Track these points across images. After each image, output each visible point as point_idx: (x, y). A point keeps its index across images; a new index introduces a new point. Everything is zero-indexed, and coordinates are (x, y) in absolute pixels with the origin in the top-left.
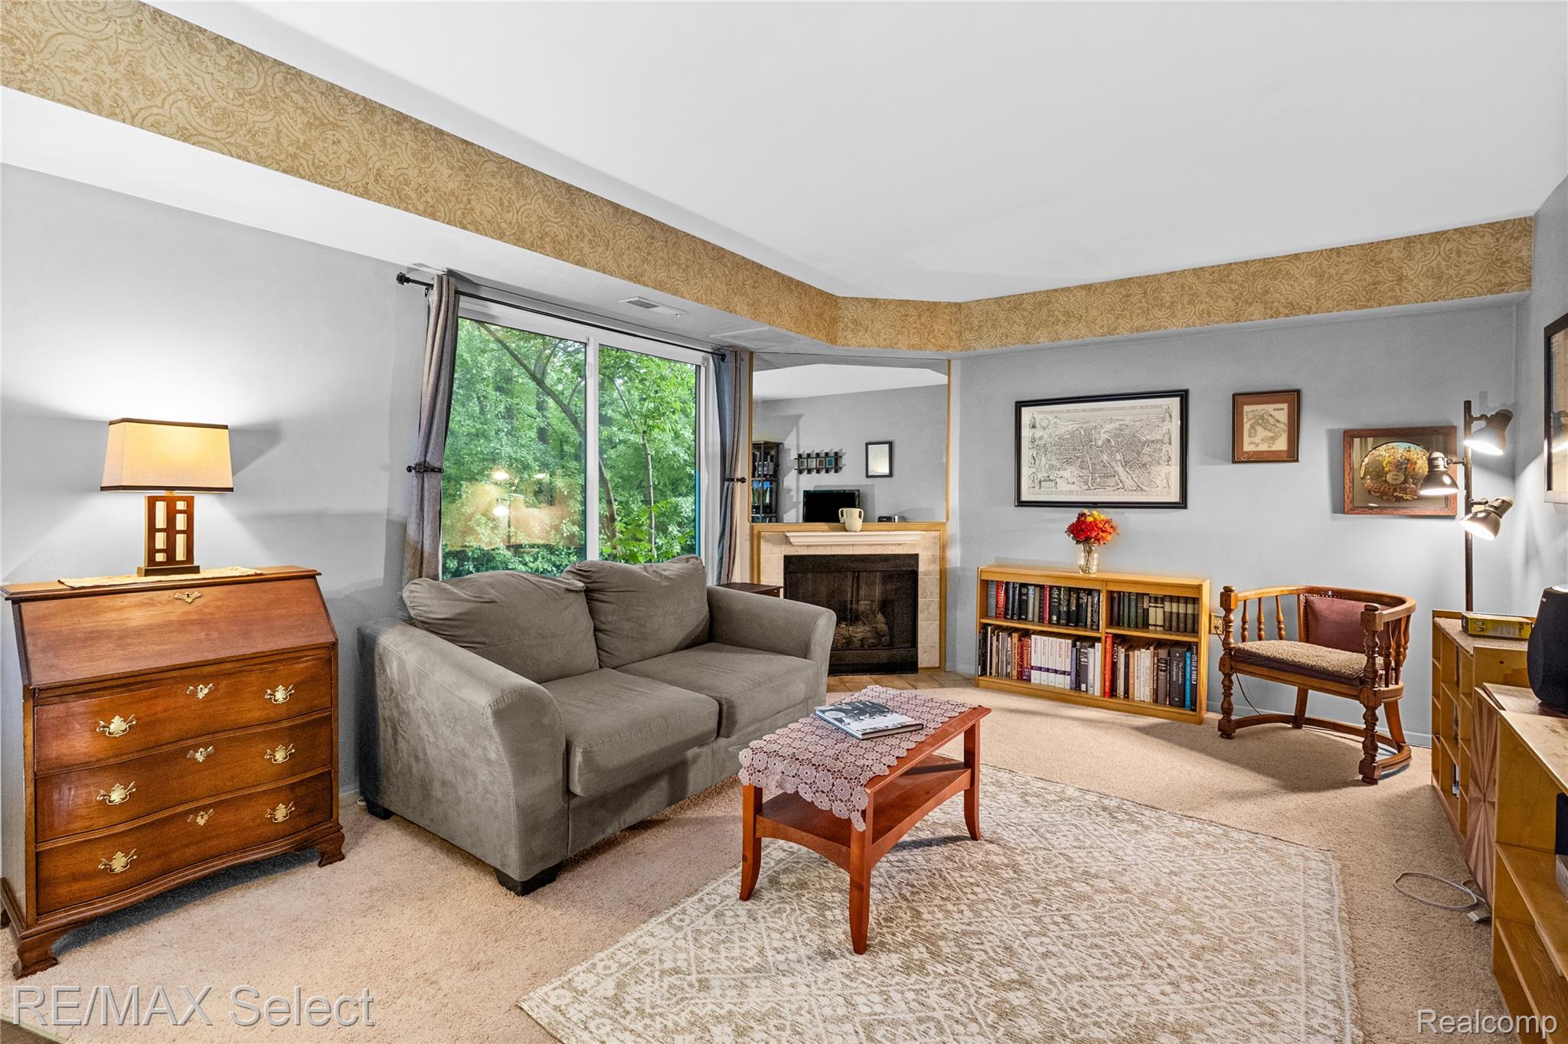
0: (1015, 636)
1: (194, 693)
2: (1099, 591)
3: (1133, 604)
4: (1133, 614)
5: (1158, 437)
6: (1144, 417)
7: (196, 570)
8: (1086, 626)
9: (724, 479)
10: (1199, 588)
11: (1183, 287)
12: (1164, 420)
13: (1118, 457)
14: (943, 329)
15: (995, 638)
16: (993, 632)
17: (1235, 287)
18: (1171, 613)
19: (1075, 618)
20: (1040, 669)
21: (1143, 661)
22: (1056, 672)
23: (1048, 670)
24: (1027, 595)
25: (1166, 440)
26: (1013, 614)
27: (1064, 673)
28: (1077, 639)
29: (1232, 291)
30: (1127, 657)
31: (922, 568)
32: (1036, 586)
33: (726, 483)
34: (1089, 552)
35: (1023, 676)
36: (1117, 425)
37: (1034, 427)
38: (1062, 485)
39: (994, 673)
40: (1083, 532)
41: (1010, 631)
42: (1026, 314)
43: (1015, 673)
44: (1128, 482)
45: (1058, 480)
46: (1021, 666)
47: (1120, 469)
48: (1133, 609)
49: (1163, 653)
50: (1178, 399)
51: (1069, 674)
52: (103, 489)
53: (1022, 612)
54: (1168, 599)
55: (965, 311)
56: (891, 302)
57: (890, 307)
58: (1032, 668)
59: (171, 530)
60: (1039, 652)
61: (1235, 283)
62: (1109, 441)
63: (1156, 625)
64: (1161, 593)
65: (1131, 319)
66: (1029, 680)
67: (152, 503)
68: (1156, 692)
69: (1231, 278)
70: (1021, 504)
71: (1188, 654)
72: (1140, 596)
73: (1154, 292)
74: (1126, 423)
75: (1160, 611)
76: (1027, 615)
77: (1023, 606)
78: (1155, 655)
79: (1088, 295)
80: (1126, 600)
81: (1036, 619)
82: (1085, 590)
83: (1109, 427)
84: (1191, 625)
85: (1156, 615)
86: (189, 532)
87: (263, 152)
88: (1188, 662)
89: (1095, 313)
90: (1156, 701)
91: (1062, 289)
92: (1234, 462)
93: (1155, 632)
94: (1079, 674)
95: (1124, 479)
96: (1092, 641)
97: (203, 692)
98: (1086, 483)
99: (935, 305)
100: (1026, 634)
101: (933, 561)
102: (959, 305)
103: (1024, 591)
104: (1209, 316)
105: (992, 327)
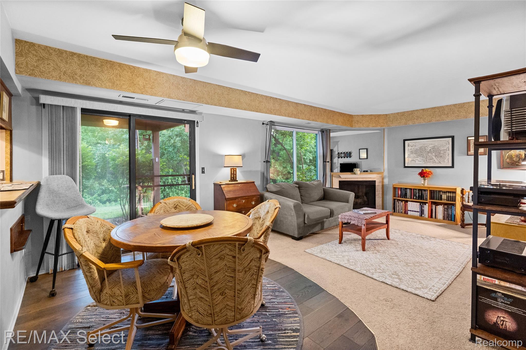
0: (403, 202)
1: (243, 201)
2: (427, 190)
3: (437, 193)
4: (437, 196)
5: (445, 149)
6: (441, 143)
7: (237, 181)
8: (424, 199)
9: (324, 162)
10: (456, 189)
11: (450, 109)
12: (447, 144)
13: (434, 154)
14: (382, 121)
15: (398, 203)
16: (397, 201)
17: (465, 109)
18: (449, 196)
19: (421, 197)
20: (411, 211)
21: (440, 209)
22: (415, 211)
23: (413, 211)
24: (407, 191)
25: (448, 149)
26: (403, 196)
27: (417, 212)
28: (421, 203)
29: (465, 110)
30: (435, 208)
31: (377, 184)
32: (409, 189)
33: (324, 163)
34: (425, 180)
35: (406, 212)
36: (433, 145)
37: (409, 146)
38: (417, 162)
39: (397, 212)
40: (422, 175)
41: (402, 201)
42: (406, 117)
43: (403, 212)
44: (436, 161)
45: (416, 161)
46: (405, 210)
47: (434, 157)
48: (437, 195)
49: (446, 207)
50: (451, 138)
51: (419, 212)
52: (224, 167)
53: (405, 195)
54: (447, 192)
55: (388, 116)
56: (367, 115)
57: (367, 117)
58: (408, 210)
59: (234, 174)
60: (410, 206)
61: (466, 108)
62: (431, 150)
63: (444, 199)
64: (446, 190)
65: (436, 118)
66: (407, 214)
67: (231, 169)
68: (444, 217)
69: (464, 107)
70: (405, 167)
71: (453, 207)
72: (440, 191)
73: (442, 111)
74: (436, 145)
75: (445, 196)
76: (407, 196)
77: (406, 194)
78: (444, 207)
79: (423, 112)
80: (435, 193)
81: (410, 198)
82: (423, 190)
83: (431, 146)
84: (454, 199)
85: (444, 196)
86: (236, 174)
87: (254, 109)
88: (453, 209)
89: (425, 116)
90: (444, 219)
91: (416, 110)
92: (468, 155)
93: (444, 201)
94: (422, 212)
95: (435, 160)
96: (425, 203)
97: (244, 201)
98: (424, 161)
99: (380, 115)
100: (407, 201)
101: (380, 182)
102: (386, 115)
103: (406, 190)
104: (458, 117)
105: (396, 120)
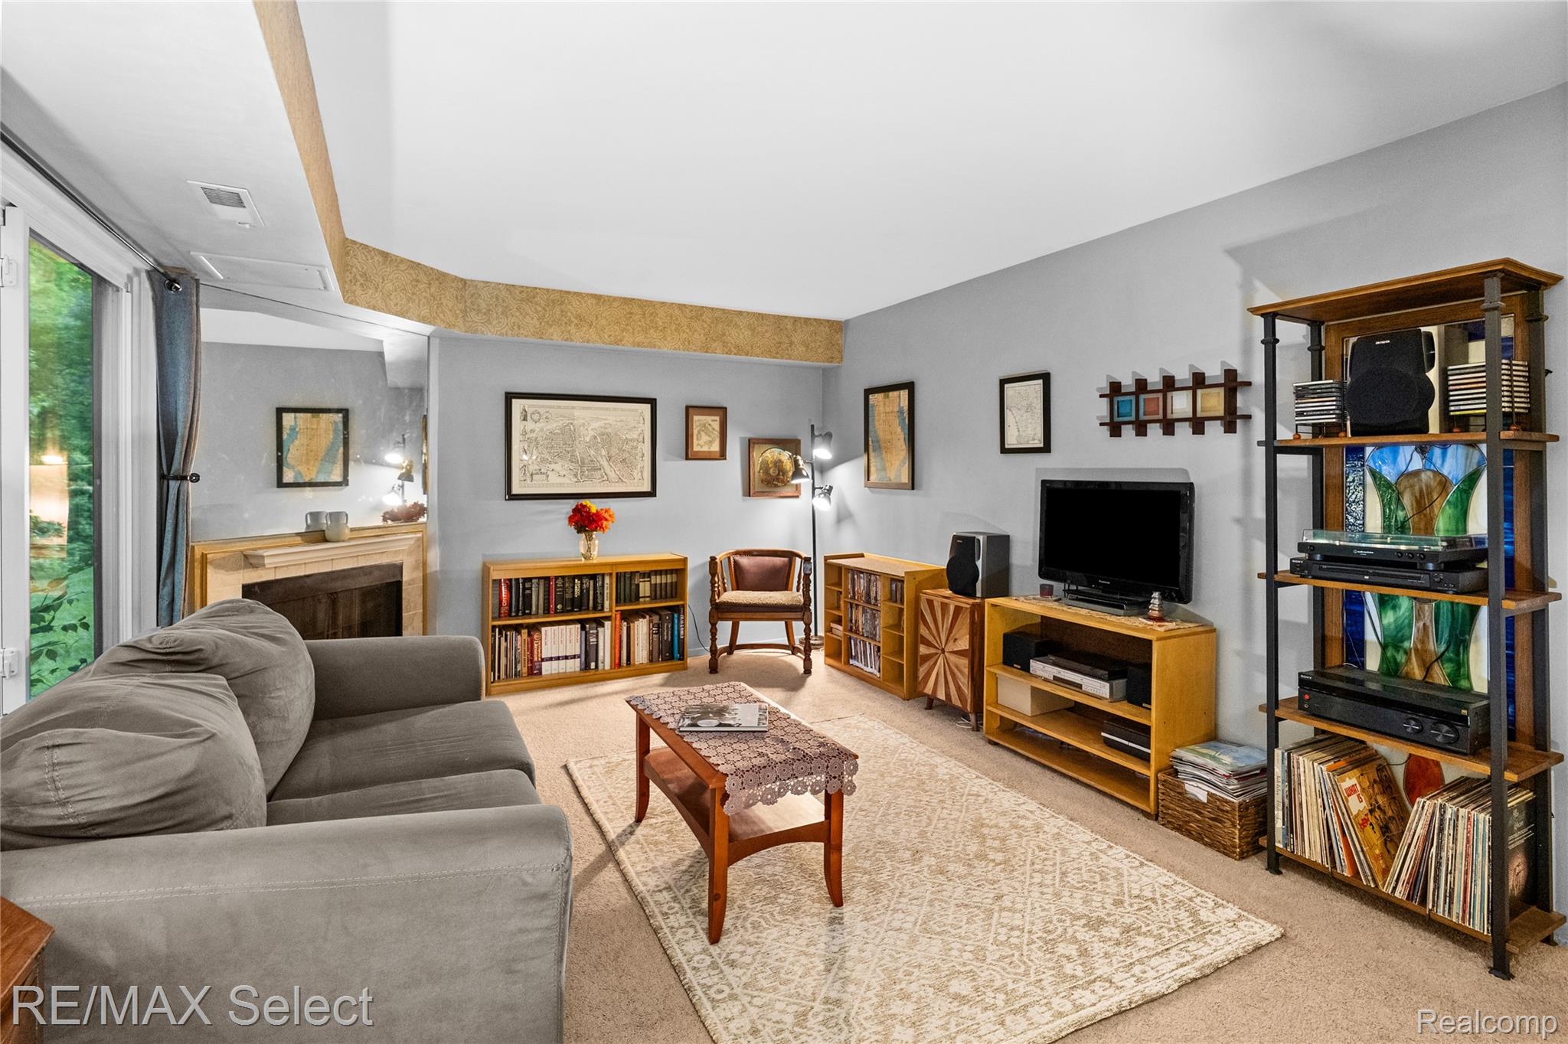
0: (525, 632)
2: (611, 574)
3: (628, 582)
4: (627, 591)
5: (635, 436)
6: (624, 418)
8: (588, 609)
9: (163, 478)
10: (685, 560)
12: (639, 423)
13: (604, 452)
14: (450, 304)
15: (503, 639)
16: (500, 633)
17: (706, 327)
18: (666, 584)
19: (577, 604)
20: (551, 659)
21: (641, 628)
22: (566, 658)
23: (558, 658)
24: (530, 589)
25: (641, 439)
26: (517, 611)
27: (574, 657)
28: (583, 623)
29: (703, 327)
30: (629, 629)
31: (406, 577)
32: (539, 578)
34: (589, 539)
35: (534, 670)
36: (602, 423)
37: (525, 419)
38: (553, 478)
39: (503, 675)
40: (585, 522)
41: (517, 628)
42: (539, 309)
43: (525, 670)
44: (612, 475)
45: (549, 473)
46: (532, 661)
47: (605, 463)
48: (628, 586)
49: (656, 619)
50: (650, 405)
51: (579, 656)
53: (526, 608)
54: (638, 575)
55: (472, 290)
57: (402, 267)
58: (543, 660)
60: (549, 643)
61: (706, 322)
62: (595, 437)
63: (644, 597)
64: (647, 569)
65: (633, 334)
66: (540, 673)
68: (651, 653)
69: (703, 318)
70: (513, 497)
71: (676, 616)
72: (633, 574)
73: (651, 315)
74: (611, 422)
75: (648, 584)
76: (530, 609)
77: (528, 599)
78: (650, 621)
79: (597, 304)
80: (622, 579)
81: (541, 611)
82: (587, 576)
83: (595, 425)
84: (676, 590)
85: (645, 588)
88: (676, 621)
89: (603, 322)
90: (651, 661)
91: (575, 293)
92: (687, 458)
93: (645, 603)
94: (589, 654)
95: (608, 472)
96: (599, 623)
98: (576, 476)
100: (534, 628)
101: (416, 568)
102: (464, 282)
103: (527, 585)
104: (689, 344)
105: (502, 313)
